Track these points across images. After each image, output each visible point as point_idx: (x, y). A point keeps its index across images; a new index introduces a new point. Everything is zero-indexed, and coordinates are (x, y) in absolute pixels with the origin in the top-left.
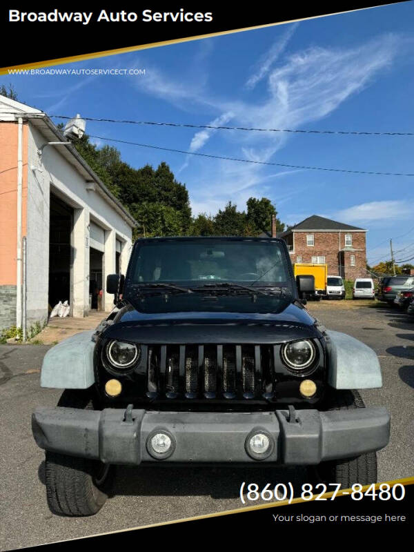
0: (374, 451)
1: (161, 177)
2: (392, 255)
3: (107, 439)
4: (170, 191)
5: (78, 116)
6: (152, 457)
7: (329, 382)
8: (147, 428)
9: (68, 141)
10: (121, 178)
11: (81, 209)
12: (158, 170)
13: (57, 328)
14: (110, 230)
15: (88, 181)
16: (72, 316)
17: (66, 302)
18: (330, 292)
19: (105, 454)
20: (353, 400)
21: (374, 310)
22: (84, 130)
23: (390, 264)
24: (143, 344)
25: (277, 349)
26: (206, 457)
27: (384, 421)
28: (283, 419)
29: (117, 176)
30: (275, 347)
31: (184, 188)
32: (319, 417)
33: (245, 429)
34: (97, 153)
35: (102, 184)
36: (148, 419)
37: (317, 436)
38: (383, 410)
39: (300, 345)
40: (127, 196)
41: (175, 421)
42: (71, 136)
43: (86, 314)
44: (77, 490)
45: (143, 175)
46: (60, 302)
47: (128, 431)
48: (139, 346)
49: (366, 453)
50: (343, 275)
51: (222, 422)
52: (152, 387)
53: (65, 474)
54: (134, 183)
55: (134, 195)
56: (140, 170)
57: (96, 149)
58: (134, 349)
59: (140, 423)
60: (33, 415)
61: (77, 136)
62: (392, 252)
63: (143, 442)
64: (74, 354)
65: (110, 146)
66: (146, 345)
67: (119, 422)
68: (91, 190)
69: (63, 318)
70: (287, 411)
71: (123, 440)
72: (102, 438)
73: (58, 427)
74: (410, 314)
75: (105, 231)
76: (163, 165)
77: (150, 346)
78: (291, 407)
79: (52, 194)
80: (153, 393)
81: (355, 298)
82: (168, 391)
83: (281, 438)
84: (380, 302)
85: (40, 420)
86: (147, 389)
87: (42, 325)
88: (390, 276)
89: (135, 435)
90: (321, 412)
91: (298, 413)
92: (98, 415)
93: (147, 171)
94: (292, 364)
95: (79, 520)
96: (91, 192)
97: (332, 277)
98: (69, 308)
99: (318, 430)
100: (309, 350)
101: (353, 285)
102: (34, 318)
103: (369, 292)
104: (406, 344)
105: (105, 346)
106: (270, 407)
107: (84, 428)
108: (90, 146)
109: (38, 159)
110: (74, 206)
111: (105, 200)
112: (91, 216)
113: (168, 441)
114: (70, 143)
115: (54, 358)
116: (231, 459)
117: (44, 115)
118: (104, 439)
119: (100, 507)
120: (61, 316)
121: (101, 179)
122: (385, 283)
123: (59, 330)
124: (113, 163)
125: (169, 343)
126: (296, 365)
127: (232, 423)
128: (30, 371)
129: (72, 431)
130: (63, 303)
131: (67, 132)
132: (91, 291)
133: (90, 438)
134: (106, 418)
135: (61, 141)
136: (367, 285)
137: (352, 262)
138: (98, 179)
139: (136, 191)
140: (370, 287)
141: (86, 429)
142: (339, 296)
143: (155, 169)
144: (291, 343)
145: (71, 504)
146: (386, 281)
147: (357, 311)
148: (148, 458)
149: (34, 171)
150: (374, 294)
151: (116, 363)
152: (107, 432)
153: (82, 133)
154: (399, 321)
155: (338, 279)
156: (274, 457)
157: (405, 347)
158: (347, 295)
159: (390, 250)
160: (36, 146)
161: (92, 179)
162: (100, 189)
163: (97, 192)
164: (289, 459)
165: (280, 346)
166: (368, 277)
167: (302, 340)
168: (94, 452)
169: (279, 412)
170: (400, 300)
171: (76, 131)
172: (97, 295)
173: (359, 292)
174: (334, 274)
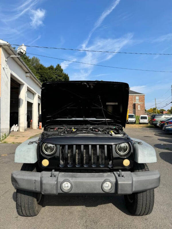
0: (153, 189)
1: (57, 70)
2: (156, 105)
3: (44, 184)
4: (61, 76)
5: (23, 45)
6: (63, 191)
7: (135, 160)
8: (61, 179)
9: (19, 55)
10: (40, 70)
11: (23, 84)
12: (56, 68)
13: (13, 136)
14: (36, 94)
15: (26, 73)
16: (19, 131)
17: (17, 125)
18: (130, 121)
19: (43, 191)
20: (144, 167)
21: (148, 128)
22: (25, 50)
23: (155, 109)
24: (58, 144)
25: (114, 146)
26: (85, 191)
27: (158, 176)
28: (117, 176)
29: (38, 70)
30: (113, 146)
31: (68, 75)
32: (131, 175)
33: (101, 180)
34: (30, 60)
35: (33, 74)
36: (61, 176)
37: (131, 182)
38: (157, 172)
39: (123, 145)
40: (42, 79)
41: (72, 177)
42: (20, 53)
43: (25, 130)
44: (30, 206)
45: (49, 70)
46: (14, 125)
47: (53, 181)
48: (56, 145)
49: (150, 189)
50: (135, 113)
51: (92, 177)
52: (62, 162)
53: (24, 199)
54: (46, 73)
55: (46, 78)
56: (48, 67)
57: (29, 58)
58: (54, 147)
59: (58, 178)
60: (12, 174)
61: (22, 53)
62: (156, 104)
63: (59, 186)
64: (29, 149)
65: (36, 57)
66: (59, 145)
67: (49, 177)
68: (28, 76)
69: (15, 132)
70: (118, 172)
71: (51, 185)
72: (42, 184)
73: (23, 179)
74: (163, 130)
75: (34, 94)
76: (58, 65)
77: (61, 145)
78: (120, 171)
79: (11, 78)
80: (62, 165)
81: (140, 123)
82: (68, 164)
83: (116, 184)
84: (151, 125)
85: (15, 176)
86: (60, 163)
87: (7, 135)
88: (155, 114)
89: (56, 183)
90: (132, 173)
91: (123, 173)
92: (39, 174)
93: (51, 68)
94: (120, 153)
95: (30, 218)
96: (28, 77)
97: (130, 114)
98: (18, 127)
99: (132, 180)
100: (127, 147)
101: (139, 118)
102: (4, 132)
103: (146, 121)
104: (163, 143)
105: (42, 146)
106: (111, 170)
107: (34, 180)
108: (26, 57)
109: (5, 63)
110: (20, 83)
111: (34, 81)
112: (28, 87)
113: (69, 185)
114: (19, 56)
115: (20, 150)
116: (95, 192)
117: (8, 44)
118: (43, 184)
119: (38, 212)
120: (14, 131)
121: (32, 71)
122: (153, 117)
123: (14, 137)
124: (37, 64)
125: (69, 144)
126: (122, 153)
127: (96, 177)
128: (3, 155)
129: (29, 181)
130: (15, 125)
131: (18, 51)
132: (27, 120)
133: (37, 184)
134: (43, 176)
135: (16, 55)
136: (145, 118)
137: (139, 108)
138: (30, 71)
139: (46, 76)
140: (146, 119)
141: (35, 180)
142: (133, 123)
143: (55, 67)
144: (119, 144)
145: (27, 211)
146: (153, 116)
147: (141, 129)
148: (61, 192)
149: (4, 68)
150: (148, 122)
151: (47, 153)
152: (44, 182)
153: (25, 52)
154: (159, 133)
155: (133, 115)
156: (113, 191)
157: (162, 144)
158: (137, 122)
159: (155, 103)
160: (5, 57)
161: (28, 72)
162: (32, 76)
163: (30, 77)
164: (120, 192)
165: (115, 145)
166: (145, 115)
167: (124, 143)
168: (38, 189)
169: (115, 172)
170: (159, 125)
171: (22, 51)
172: (30, 122)
173: (142, 121)
174: (131, 113)
